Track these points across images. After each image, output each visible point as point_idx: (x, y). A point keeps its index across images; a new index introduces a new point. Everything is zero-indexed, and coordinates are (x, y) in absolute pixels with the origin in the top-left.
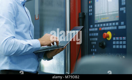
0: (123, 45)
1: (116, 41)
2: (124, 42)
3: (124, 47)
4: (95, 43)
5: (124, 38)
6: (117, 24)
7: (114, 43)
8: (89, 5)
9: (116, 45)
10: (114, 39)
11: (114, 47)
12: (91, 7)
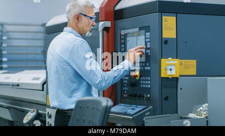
0: (148, 84)
1: (143, 80)
2: (149, 82)
3: (149, 86)
4: (127, 81)
5: (149, 78)
6: (144, 64)
7: (141, 82)
8: (121, 44)
9: (143, 84)
10: (142, 78)
11: (142, 86)
12: (123, 46)
